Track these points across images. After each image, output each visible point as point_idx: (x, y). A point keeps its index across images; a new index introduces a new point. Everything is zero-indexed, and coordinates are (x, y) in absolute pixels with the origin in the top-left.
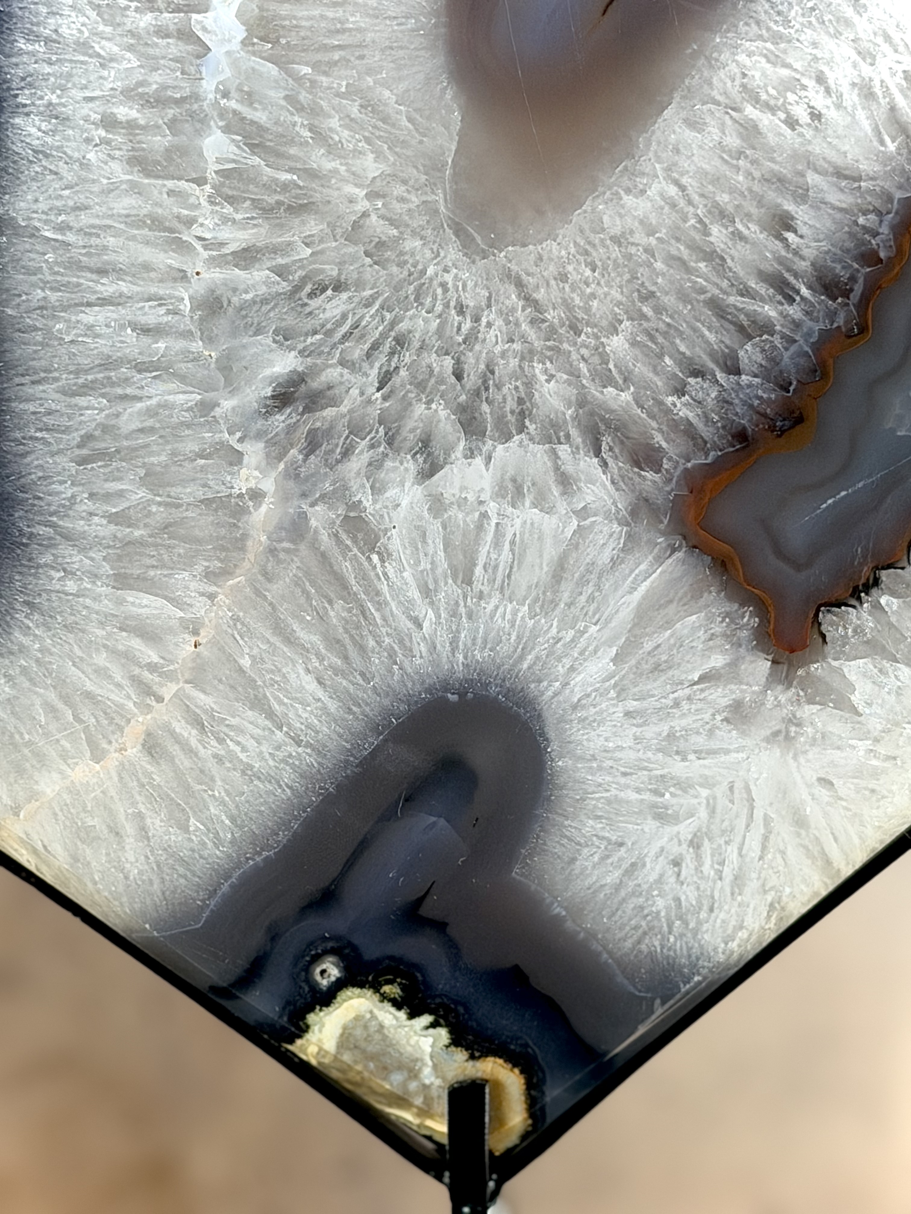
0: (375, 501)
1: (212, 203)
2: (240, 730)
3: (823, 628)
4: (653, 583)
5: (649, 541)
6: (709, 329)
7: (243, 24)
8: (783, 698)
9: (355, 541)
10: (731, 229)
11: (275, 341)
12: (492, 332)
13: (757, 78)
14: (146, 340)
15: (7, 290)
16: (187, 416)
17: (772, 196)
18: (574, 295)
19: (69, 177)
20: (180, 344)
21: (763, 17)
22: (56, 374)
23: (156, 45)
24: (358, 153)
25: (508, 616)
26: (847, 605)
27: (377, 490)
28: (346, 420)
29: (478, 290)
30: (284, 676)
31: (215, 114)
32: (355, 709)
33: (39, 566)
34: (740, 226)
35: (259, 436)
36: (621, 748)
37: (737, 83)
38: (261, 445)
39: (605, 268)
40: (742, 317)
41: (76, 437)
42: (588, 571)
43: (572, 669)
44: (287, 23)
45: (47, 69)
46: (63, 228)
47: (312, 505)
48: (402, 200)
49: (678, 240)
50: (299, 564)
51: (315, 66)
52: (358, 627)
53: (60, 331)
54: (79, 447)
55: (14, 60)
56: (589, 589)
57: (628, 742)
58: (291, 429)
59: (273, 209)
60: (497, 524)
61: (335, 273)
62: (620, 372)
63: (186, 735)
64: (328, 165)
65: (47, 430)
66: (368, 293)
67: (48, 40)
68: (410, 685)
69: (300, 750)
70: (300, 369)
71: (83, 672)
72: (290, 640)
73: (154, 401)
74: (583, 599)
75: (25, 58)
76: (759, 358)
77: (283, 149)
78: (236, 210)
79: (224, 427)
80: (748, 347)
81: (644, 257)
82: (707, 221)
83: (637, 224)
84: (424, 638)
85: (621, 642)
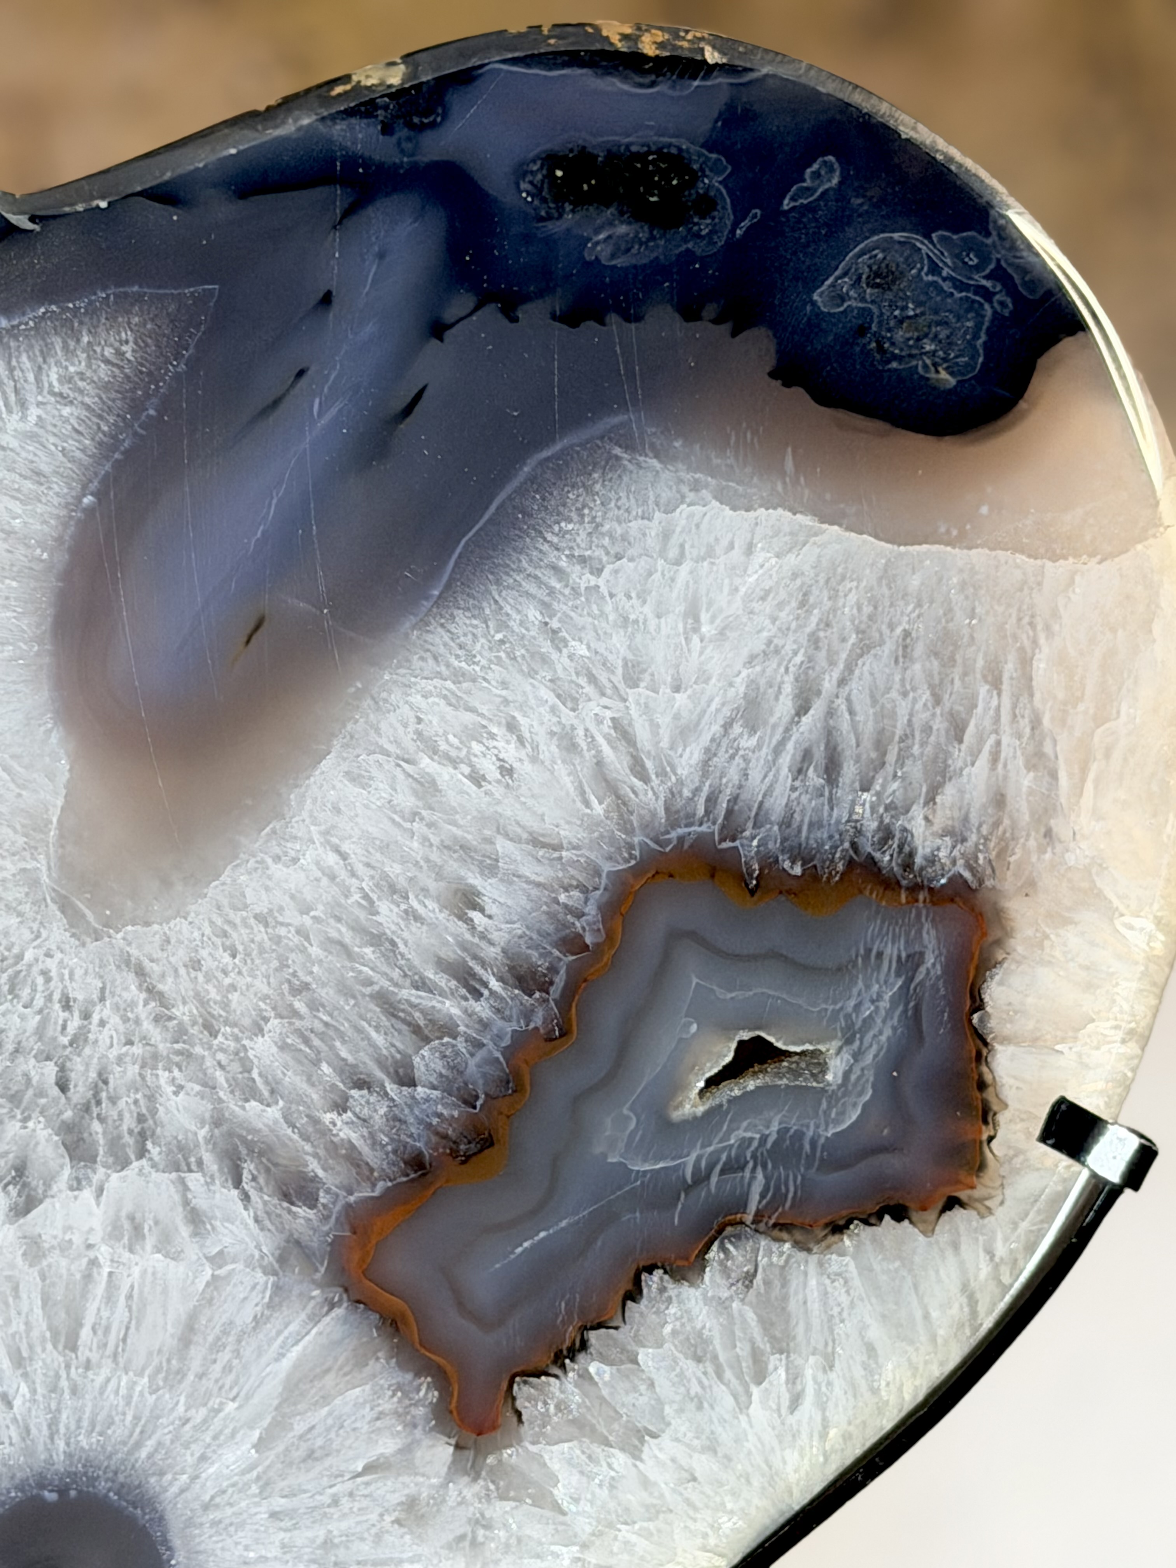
3: (519, 1404)
4: (305, 1348)
5: (301, 1295)
6: (377, 1029)
8: (468, 1493)
10: (403, 907)
12: (106, 1031)
13: (433, 725)
17: (453, 867)
18: (210, 987)
21: (442, 650)
25: (123, 1391)
26: (547, 1374)
29: (89, 980)
34: (415, 904)
36: (264, 1559)
37: (411, 729)
39: (248, 955)
40: (417, 1015)
42: (225, 1333)
43: (203, 1458)
49: (339, 920)
56: (225, 1356)
57: (273, 1552)
60: (110, 1274)
62: (267, 1083)
74: (218, 1367)
76: (439, 1066)
80: (425, 1052)
81: (297, 939)
82: (374, 897)
83: (287, 898)
84: (15, 1420)
85: (265, 1423)
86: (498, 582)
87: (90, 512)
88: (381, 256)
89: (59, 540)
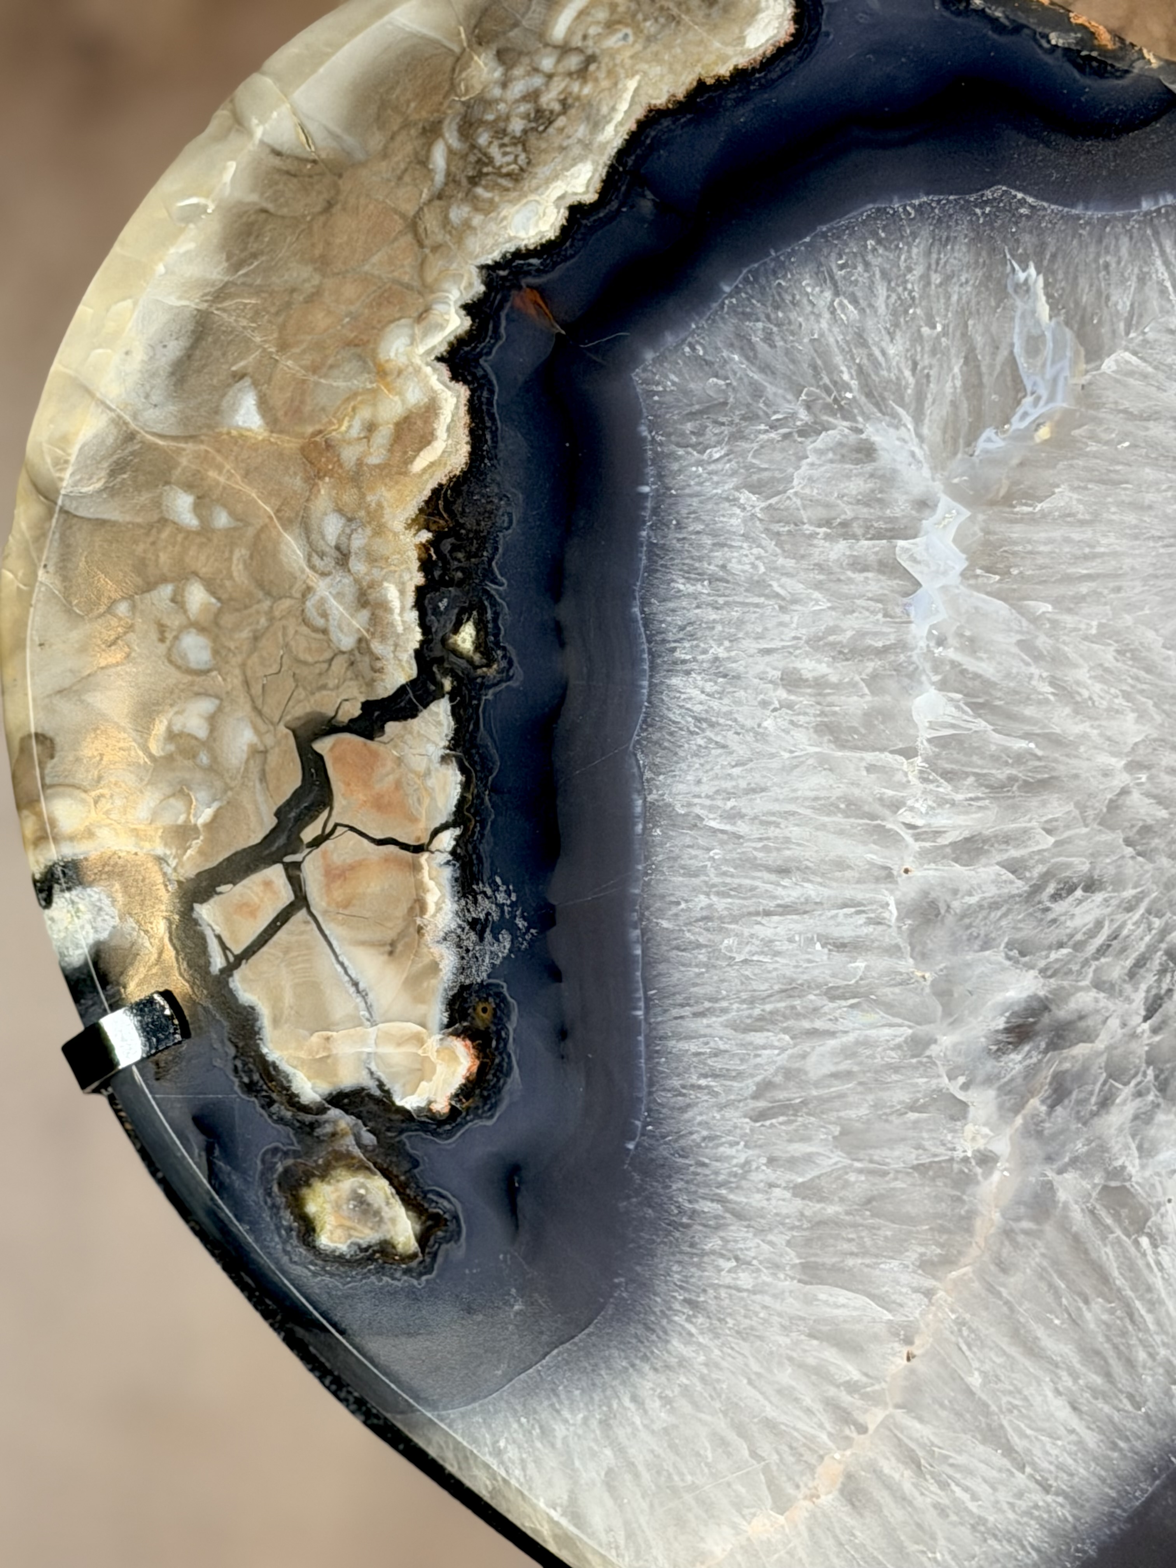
0: (1143, 1167)
1: (925, 780)
2: (969, 1472)
7: (964, 551)
9: (1117, 1217)
11: (1009, 958)
14: (840, 958)
15: (662, 897)
16: (894, 1057)
19: (742, 752)
20: (884, 963)
22: (724, 1004)
23: (850, 581)
24: (1114, 712)
27: (1146, 1151)
28: (1102, 1060)
30: (1025, 1399)
31: (928, 666)
32: (1122, 1444)
33: (704, 1254)
35: (989, 1080)
38: (992, 1093)
41: (750, 1085)
44: (1019, 548)
45: (713, 615)
46: (733, 816)
47: (1060, 1172)
48: (1172, 771)
50: (1043, 1250)
51: (1057, 602)
52: (1124, 1334)
53: (729, 948)
54: (755, 1097)
55: (671, 605)
58: (1031, 1073)
59: (1002, 787)
61: (1086, 868)
63: (897, 1476)
64: (1075, 728)
65: (715, 1076)
66: (1129, 893)
67: (713, 579)
69: (1049, 1498)
70: (1042, 993)
71: (763, 1393)
72: (1033, 1350)
73: (850, 1038)
75: (684, 603)
77: (1015, 709)
78: (956, 789)
79: (942, 1071)
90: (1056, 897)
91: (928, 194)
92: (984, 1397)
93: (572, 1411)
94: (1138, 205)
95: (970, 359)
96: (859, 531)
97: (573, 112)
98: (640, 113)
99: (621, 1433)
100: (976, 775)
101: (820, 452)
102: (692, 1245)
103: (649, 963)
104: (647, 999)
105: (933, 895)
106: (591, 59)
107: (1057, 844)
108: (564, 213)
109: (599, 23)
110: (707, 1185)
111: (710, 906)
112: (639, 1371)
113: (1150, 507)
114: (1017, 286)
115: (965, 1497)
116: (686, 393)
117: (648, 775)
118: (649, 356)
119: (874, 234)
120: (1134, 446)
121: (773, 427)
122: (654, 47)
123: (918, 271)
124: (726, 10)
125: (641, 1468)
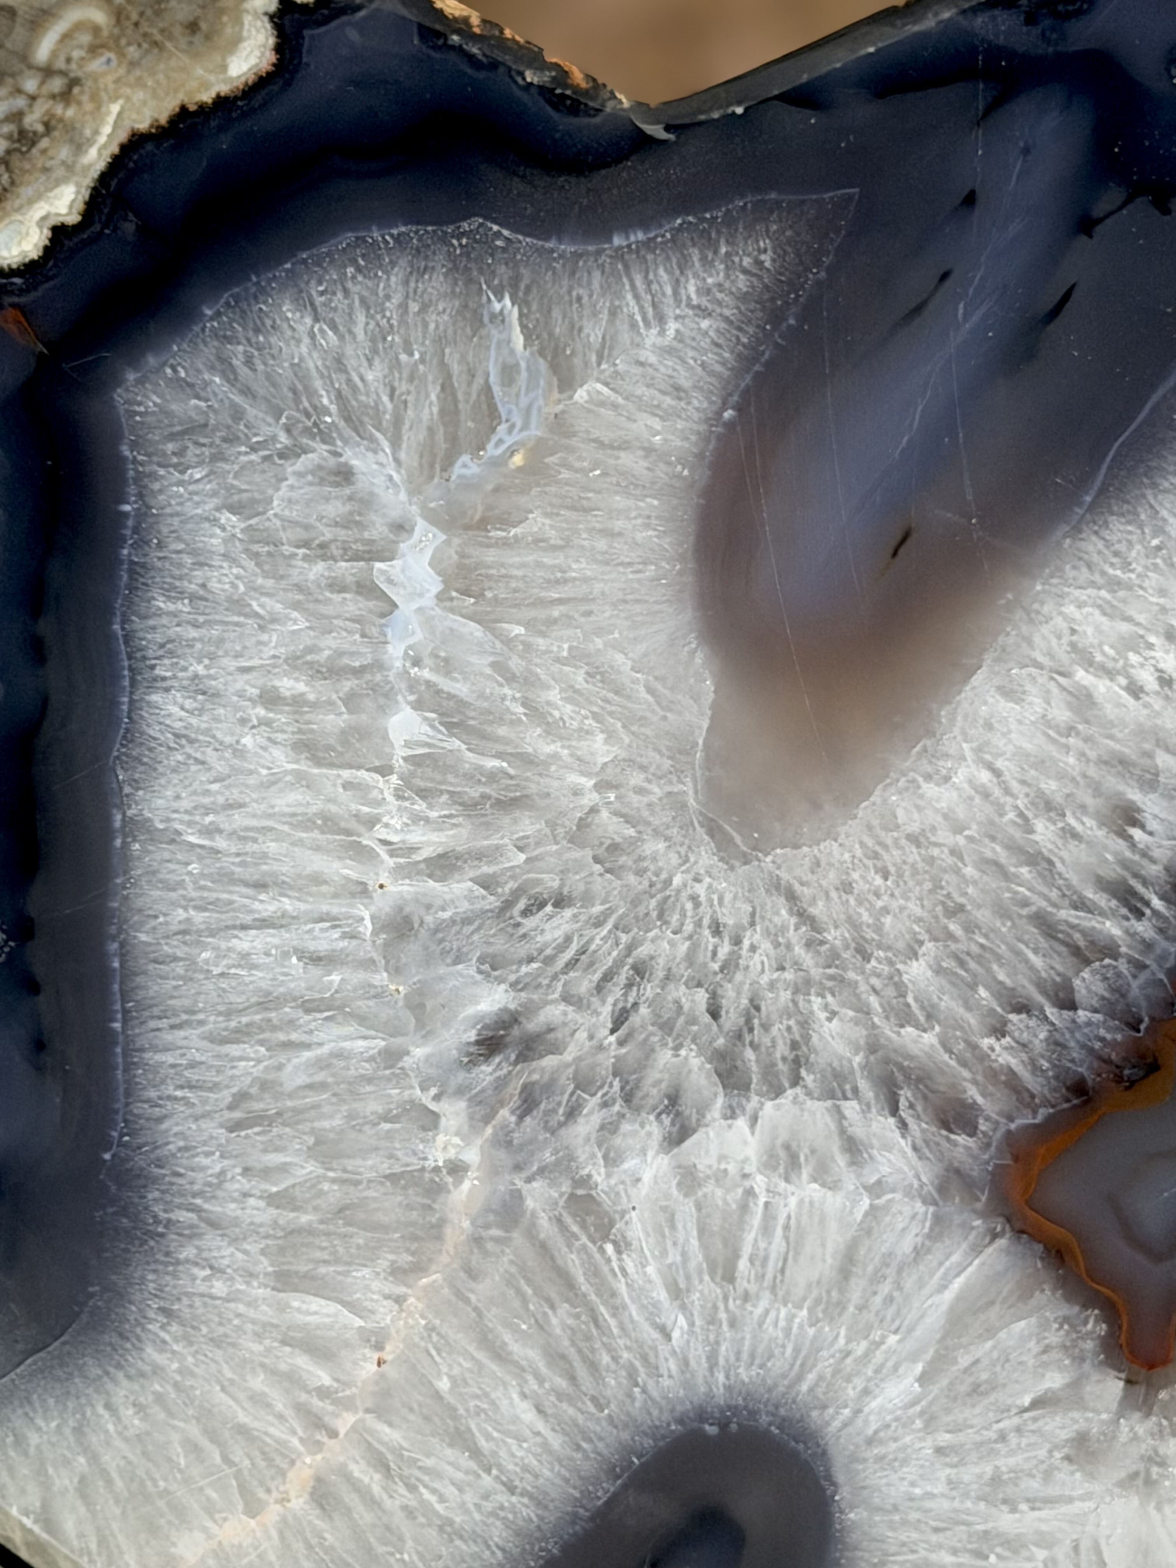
0: (609, 1175)
1: (399, 797)
6: (1036, 951)
7: (439, 574)
8: (1140, 1430)
9: (583, 1226)
10: (1060, 825)
11: (480, 972)
12: (757, 958)
13: (1089, 635)
14: (315, 971)
15: (140, 911)
16: (367, 1068)
18: (862, 910)
19: (220, 767)
20: (360, 976)
21: (1095, 558)
22: (201, 1016)
23: (328, 601)
24: (584, 733)
25: (782, 1324)
27: (612, 1160)
28: (571, 1070)
29: (738, 904)
30: (493, 1403)
31: (403, 686)
32: (584, 1445)
33: (178, 1262)
34: (1072, 821)
35: (460, 1091)
36: (930, 1496)
37: (1065, 640)
38: (462, 1105)
39: (900, 875)
40: (1077, 936)
41: (226, 1096)
43: (866, 1392)
44: (493, 572)
46: (210, 831)
47: (529, 1180)
48: (640, 791)
49: (993, 839)
51: (529, 624)
52: (588, 1338)
53: (207, 961)
54: (231, 1107)
55: (151, 622)
56: (886, 1288)
57: (940, 1488)
58: (501, 1084)
59: (476, 805)
60: (767, 1204)
61: (556, 884)
62: (922, 1008)
63: (366, 1480)
64: (548, 748)
65: (191, 1087)
66: (597, 909)
68: (655, 1413)
69: (514, 1499)
70: (512, 1006)
71: (235, 1400)
72: (500, 1355)
73: (325, 1050)
74: (878, 1300)
75: (165, 620)
76: (1100, 988)
77: (489, 729)
78: (431, 807)
79: (415, 1082)
80: (1086, 974)
81: (950, 860)
82: (1030, 815)
83: (940, 819)
84: (674, 1353)
85: (928, 1356)
86: (1154, 486)
87: (730, 425)
88: (1026, 151)
89: (700, 456)
90: (527, 912)
91: (406, 224)
92: (452, 1401)
93: (45, 1419)
94: (609, 240)
95: (447, 387)
96: (337, 552)
97: (56, 134)
98: (123, 136)
99: (94, 1439)
100: (448, 792)
101: (300, 475)
102: (167, 1254)
103: (127, 974)
104: (126, 1012)
105: (407, 910)
106: (74, 82)
107: (528, 860)
108: (47, 233)
109: (81, 47)
110: (182, 1195)
111: (188, 920)
112: (113, 1380)
113: (620, 534)
114: (493, 317)
115: (432, 1499)
116: (168, 414)
117: (127, 790)
118: (131, 376)
119: (354, 262)
120: (604, 474)
121: (253, 449)
122: (138, 73)
123: (396, 299)
124: (208, 37)
125: (114, 1475)
